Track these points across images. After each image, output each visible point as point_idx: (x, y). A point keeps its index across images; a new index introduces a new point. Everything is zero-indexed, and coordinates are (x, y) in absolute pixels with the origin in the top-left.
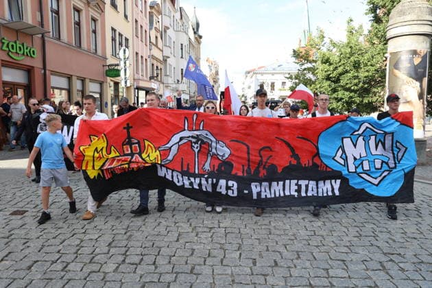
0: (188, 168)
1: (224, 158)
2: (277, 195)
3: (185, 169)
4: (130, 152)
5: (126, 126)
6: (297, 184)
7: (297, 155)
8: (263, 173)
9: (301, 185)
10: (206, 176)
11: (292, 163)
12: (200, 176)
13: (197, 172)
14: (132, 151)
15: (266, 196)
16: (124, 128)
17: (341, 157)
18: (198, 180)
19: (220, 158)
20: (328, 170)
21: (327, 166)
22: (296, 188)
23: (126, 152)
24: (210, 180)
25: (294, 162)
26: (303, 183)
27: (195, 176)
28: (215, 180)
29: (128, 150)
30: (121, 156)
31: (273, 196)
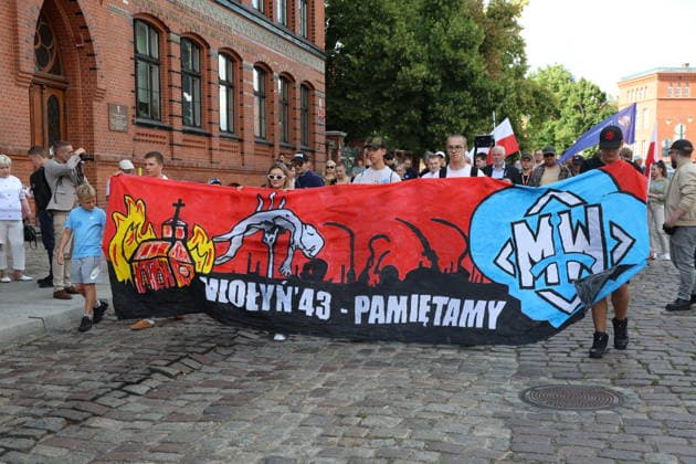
0: (258, 269)
1: (314, 254)
2: (396, 321)
3: (253, 270)
4: (170, 236)
5: (177, 202)
6: (429, 303)
7: (433, 252)
8: (374, 279)
9: (436, 305)
10: (284, 283)
11: (424, 265)
12: (276, 281)
13: (270, 276)
14: (174, 235)
15: (377, 320)
16: (174, 205)
17: (507, 259)
18: (271, 288)
19: (307, 253)
20: (485, 281)
21: (483, 275)
22: (428, 309)
23: (165, 235)
24: (290, 289)
25: (428, 264)
26: (440, 301)
27: (267, 281)
28: (297, 289)
29: (168, 233)
30: (157, 240)
31: (389, 321)
